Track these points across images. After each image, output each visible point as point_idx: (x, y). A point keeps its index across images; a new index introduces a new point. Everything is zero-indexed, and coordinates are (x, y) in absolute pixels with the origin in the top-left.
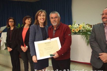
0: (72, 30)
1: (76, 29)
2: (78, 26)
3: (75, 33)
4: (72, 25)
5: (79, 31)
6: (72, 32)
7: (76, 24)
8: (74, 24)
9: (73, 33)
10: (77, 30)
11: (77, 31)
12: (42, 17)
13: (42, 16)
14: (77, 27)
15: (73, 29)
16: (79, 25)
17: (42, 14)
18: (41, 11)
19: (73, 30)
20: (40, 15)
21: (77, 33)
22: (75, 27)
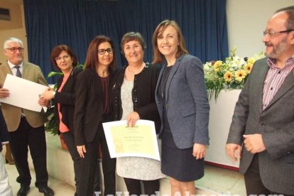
0: (225, 75)
1: (237, 73)
2: (243, 62)
3: (235, 85)
4: (224, 61)
5: (245, 79)
6: (224, 82)
7: (236, 58)
8: (230, 58)
9: (228, 83)
10: (240, 75)
11: (240, 79)
13: (165, 36)
14: (240, 66)
15: (228, 72)
16: (246, 59)
19: (229, 77)
21: (239, 85)
22: (233, 68)
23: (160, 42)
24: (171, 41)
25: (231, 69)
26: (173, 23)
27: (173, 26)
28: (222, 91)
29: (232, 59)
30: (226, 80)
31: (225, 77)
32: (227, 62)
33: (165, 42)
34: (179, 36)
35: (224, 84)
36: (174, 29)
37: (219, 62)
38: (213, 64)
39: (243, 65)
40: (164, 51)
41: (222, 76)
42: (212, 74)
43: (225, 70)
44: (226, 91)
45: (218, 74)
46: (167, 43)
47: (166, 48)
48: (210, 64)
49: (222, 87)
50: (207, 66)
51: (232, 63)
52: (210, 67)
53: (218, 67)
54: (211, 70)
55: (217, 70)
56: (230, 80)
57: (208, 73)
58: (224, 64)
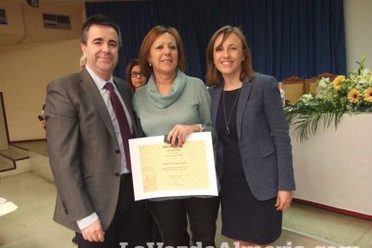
0: (349, 95)
1: (366, 91)
3: (363, 107)
4: (345, 73)
6: (347, 102)
7: (365, 72)
8: (356, 71)
9: (354, 105)
10: (371, 95)
11: (370, 100)
15: (354, 91)
19: (355, 96)
21: (370, 107)
22: (361, 84)
23: (217, 55)
24: (234, 54)
25: (358, 87)
26: (236, 29)
27: (237, 34)
28: (346, 115)
29: (359, 73)
30: (351, 101)
31: (350, 97)
32: (352, 77)
33: (226, 55)
34: (244, 48)
35: (348, 106)
37: (341, 78)
38: (332, 80)
40: (224, 68)
41: (346, 95)
42: (331, 93)
43: (350, 88)
44: (350, 115)
45: (339, 92)
46: (229, 58)
47: (226, 63)
48: (327, 80)
49: (345, 110)
50: (323, 82)
51: (359, 79)
52: (327, 83)
53: (340, 83)
54: (329, 88)
55: (337, 88)
56: (357, 100)
57: (325, 92)
58: (348, 80)
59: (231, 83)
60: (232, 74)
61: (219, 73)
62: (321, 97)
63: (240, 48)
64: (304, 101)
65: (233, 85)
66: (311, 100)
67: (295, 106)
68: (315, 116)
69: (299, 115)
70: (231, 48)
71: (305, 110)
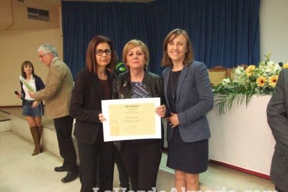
0: (257, 80)
1: (270, 78)
2: (277, 67)
3: (268, 90)
4: (257, 66)
6: (256, 86)
7: (270, 63)
8: (264, 63)
9: (261, 88)
10: (274, 81)
11: (273, 85)
12: (174, 47)
13: (175, 43)
14: (274, 71)
15: (261, 78)
16: (281, 64)
17: (176, 41)
18: (174, 33)
19: (262, 82)
20: (172, 41)
22: (267, 73)
25: (265, 74)
26: (184, 32)
28: (254, 96)
29: (266, 64)
30: (259, 85)
31: (258, 82)
32: (260, 66)
33: (175, 48)
35: (256, 89)
36: (184, 37)
37: (252, 67)
38: (245, 68)
39: (277, 71)
40: (173, 56)
41: (255, 80)
42: (244, 79)
43: (258, 75)
44: (258, 96)
45: (250, 78)
46: (177, 50)
47: (175, 53)
48: (242, 68)
49: (254, 92)
50: (239, 70)
51: (266, 68)
52: (242, 71)
53: (251, 71)
54: (243, 74)
55: (249, 75)
56: (263, 85)
57: (239, 77)
58: (257, 69)
59: (177, 66)
60: (178, 60)
61: (170, 59)
62: (236, 81)
63: (185, 45)
64: (224, 84)
65: (178, 67)
66: (229, 84)
67: (217, 88)
68: (231, 96)
69: (219, 94)
70: (179, 43)
71: (224, 91)
